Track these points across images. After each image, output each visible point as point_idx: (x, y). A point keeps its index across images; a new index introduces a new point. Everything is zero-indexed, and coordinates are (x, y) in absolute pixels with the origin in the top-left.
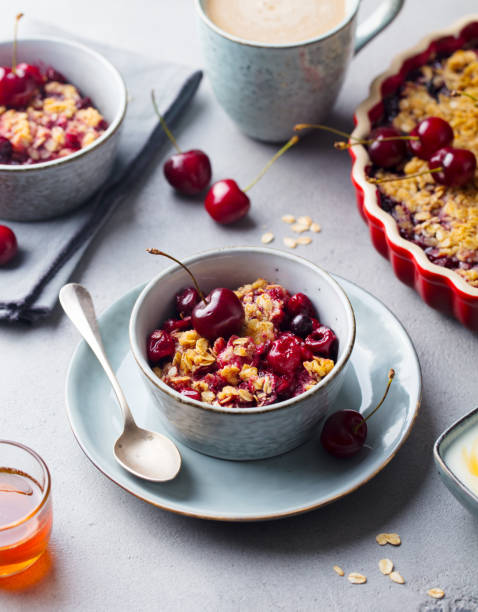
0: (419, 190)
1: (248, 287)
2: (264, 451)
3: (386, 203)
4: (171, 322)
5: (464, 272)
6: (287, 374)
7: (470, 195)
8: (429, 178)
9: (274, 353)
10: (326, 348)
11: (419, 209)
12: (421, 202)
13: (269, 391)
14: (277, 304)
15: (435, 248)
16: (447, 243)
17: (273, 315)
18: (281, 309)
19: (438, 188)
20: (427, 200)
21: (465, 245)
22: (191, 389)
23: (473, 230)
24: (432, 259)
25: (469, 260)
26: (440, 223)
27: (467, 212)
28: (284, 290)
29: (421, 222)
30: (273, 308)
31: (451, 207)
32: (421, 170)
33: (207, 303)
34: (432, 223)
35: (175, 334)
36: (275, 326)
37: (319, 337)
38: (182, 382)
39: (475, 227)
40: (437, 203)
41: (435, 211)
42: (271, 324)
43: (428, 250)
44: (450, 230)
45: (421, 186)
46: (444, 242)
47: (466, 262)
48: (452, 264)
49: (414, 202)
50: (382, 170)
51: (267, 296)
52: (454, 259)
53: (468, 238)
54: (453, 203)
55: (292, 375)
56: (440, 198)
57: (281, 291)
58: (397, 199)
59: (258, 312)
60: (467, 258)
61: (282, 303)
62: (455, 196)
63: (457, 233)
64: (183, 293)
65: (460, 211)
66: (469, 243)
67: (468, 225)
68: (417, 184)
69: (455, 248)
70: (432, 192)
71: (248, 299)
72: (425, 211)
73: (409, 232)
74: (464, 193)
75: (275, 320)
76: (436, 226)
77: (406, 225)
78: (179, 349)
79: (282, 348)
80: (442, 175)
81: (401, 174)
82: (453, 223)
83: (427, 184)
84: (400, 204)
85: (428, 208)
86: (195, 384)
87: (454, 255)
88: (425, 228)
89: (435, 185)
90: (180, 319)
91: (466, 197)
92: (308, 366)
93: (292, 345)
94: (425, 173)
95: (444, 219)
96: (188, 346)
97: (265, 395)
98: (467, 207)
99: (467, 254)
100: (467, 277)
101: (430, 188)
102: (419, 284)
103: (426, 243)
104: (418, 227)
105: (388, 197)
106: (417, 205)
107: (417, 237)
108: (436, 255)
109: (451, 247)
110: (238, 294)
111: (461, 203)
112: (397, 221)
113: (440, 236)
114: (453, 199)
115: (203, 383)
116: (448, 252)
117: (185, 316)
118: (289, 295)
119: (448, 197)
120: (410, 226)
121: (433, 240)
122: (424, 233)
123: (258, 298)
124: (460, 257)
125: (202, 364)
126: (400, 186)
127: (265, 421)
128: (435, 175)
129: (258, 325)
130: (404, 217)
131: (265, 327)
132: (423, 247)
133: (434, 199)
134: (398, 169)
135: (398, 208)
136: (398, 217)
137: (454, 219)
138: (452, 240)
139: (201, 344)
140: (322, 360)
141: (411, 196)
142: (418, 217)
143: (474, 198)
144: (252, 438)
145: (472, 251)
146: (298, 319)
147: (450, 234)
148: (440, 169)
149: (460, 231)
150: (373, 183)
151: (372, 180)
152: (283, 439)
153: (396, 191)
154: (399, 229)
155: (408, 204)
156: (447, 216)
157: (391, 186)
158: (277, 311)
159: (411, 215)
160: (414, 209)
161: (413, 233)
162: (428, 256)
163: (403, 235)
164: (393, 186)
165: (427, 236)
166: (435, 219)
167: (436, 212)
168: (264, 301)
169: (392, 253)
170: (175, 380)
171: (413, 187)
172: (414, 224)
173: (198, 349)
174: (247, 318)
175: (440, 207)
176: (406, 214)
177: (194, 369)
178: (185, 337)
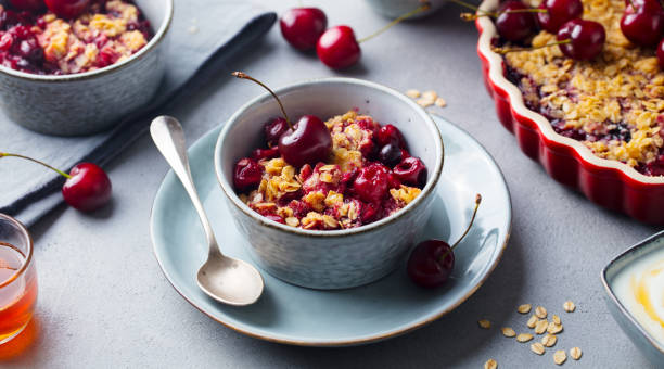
0: (546, 63)
1: (338, 119)
2: (349, 279)
3: (511, 74)
4: (259, 151)
5: (590, 144)
6: (374, 202)
7: (599, 69)
8: (557, 51)
9: (360, 181)
10: (415, 177)
11: (546, 82)
12: (547, 75)
13: (354, 218)
14: (366, 134)
15: (561, 120)
16: (574, 115)
17: (362, 143)
18: (370, 138)
19: (566, 61)
20: (554, 72)
21: (593, 117)
22: (275, 215)
23: (600, 102)
24: (559, 132)
25: (596, 133)
26: (568, 95)
27: (595, 85)
28: (374, 122)
29: (547, 94)
30: (362, 138)
31: (580, 80)
32: (549, 43)
33: (294, 130)
34: (558, 95)
35: (262, 162)
36: (363, 156)
38: (267, 208)
39: (603, 100)
40: (564, 76)
41: (562, 83)
42: (359, 153)
43: (554, 122)
44: (577, 103)
45: (548, 59)
46: (570, 114)
47: (593, 134)
48: (578, 135)
49: (541, 74)
50: (509, 43)
51: (356, 126)
52: (581, 132)
53: (596, 111)
54: (581, 77)
55: (378, 203)
56: (567, 71)
57: (371, 122)
58: (524, 72)
59: (347, 142)
60: (593, 130)
61: (371, 133)
62: (583, 70)
63: (584, 105)
64: (272, 123)
65: (588, 83)
66: (597, 115)
67: (596, 97)
68: (544, 57)
69: (581, 121)
70: (560, 66)
71: (337, 129)
72: (553, 83)
73: (535, 104)
74: (592, 67)
75: (363, 149)
76: (563, 98)
77: (532, 97)
78: (266, 177)
79: (368, 176)
80: (570, 48)
81: (529, 46)
82: (580, 95)
83: (555, 58)
84: (527, 76)
85: (555, 81)
86: (280, 210)
87: (581, 127)
88: (552, 100)
89: (563, 59)
90: (268, 148)
91: (595, 70)
92: (395, 193)
93: (379, 172)
94: (553, 44)
95: (571, 92)
96: (275, 173)
97: (349, 221)
98: (596, 80)
99: (594, 126)
100: (594, 149)
101: (559, 61)
102: (544, 157)
103: (552, 115)
104: (544, 99)
105: (515, 70)
106: (544, 78)
107: (543, 110)
108: (562, 127)
109: (577, 119)
110: (328, 124)
111: (590, 75)
112: (523, 94)
113: (566, 108)
114: (581, 72)
115: (288, 210)
116: (575, 123)
117: (273, 145)
118: (379, 126)
119: (577, 70)
120: (536, 98)
121: (559, 111)
122: (550, 105)
123: (346, 129)
124: (586, 129)
125: (287, 191)
126: (528, 59)
127: (348, 244)
128: (563, 48)
129: (345, 154)
130: (530, 90)
131: (354, 156)
132: (550, 119)
133: (562, 72)
134: (527, 42)
135: (524, 80)
136: (525, 89)
137: (582, 91)
138: (579, 112)
139: (287, 171)
140: (410, 189)
141: (538, 69)
142: (544, 89)
143: (603, 71)
144: (334, 264)
145: (600, 124)
146: (386, 149)
147: (577, 106)
148: (568, 41)
149: (587, 103)
150: (497, 52)
151: (497, 49)
153: (523, 64)
154: (525, 101)
155: (535, 77)
156: (574, 88)
157: (517, 58)
158: (366, 141)
159: (538, 89)
160: (541, 82)
161: (539, 105)
162: (554, 128)
163: (528, 107)
164: (520, 59)
165: (554, 107)
166: (562, 91)
167: (563, 85)
168: (353, 131)
169: (517, 126)
170: (259, 205)
171: (540, 60)
172: (540, 97)
173: (283, 175)
174: (335, 147)
175: (568, 80)
176: (533, 86)
177: (279, 195)
178: (272, 164)
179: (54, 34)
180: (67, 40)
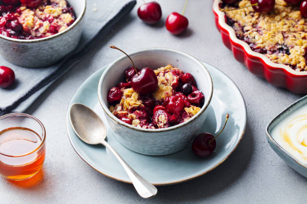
0: (246, 15)
1: (162, 69)
3: (230, 21)
4: (121, 83)
5: (269, 56)
6: (176, 114)
7: (272, 17)
8: (251, 9)
9: (171, 103)
10: (198, 101)
11: (246, 24)
12: (247, 21)
13: (165, 123)
14: (176, 78)
15: (254, 44)
16: (261, 41)
17: (173, 83)
18: (177, 80)
19: (256, 14)
20: (250, 20)
21: (270, 42)
22: (126, 118)
23: (273, 34)
24: (253, 50)
25: (272, 50)
26: (257, 31)
27: (270, 26)
29: (247, 31)
30: (173, 80)
31: (263, 23)
32: (247, 5)
33: (139, 75)
34: (253, 31)
35: (122, 90)
36: (173, 89)
37: (195, 95)
38: (123, 114)
39: (275, 33)
40: (255, 21)
41: (254, 25)
42: (171, 88)
43: (251, 45)
44: (262, 35)
45: (247, 13)
46: (259, 41)
47: (270, 51)
48: (263, 52)
49: (243, 21)
50: (227, 5)
51: (171, 73)
52: (264, 49)
53: (272, 39)
54: (263, 21)
55: (178, 114)
56: (257, 19)
57: (179, 71)
58: (235, 20)
59: (166, 81)
60: (270, 49)
61: (178, 77)
62: (264, 18)
63: (266, 36)
64: (129, 69)
65: (268, 25)
66: (272, 41)
67: (271, 32)
68: (245, 12)
69: (264, 44)
70: (253, 16)
71: (161, 74)
72: (249, 25)
73: (241, 36)
74: (269, 16)
75: (173, 86)
76: (255, 33)
77: (240, 32)
78: (124, 97)
79: (174, 100)
80: (258, 7)
81: (237, 7)
82: (263, 31)
83: (250, 12)
84: (237, 22)
85: (251, 24)
86: (129, 115)
87: (264, 47)
88: (249, 34)
89: (254, 12)
90: (126, 82)
91: (270, 18)
92: (187, 109)
93: (179, 99)
94: (249, 6)
95: (259, 29)
96: (128, 96)
97: (162, 124)
98: (271, 23)
99: (271, 46)
100: (271, 58)
101: (252, 14)
102: (246, 62)
103: (250, 41)
104: (246, 33)
105: (231, 19)
106: (245, 22)
107: (245, 39)
108: (255, 47)
109: (262, 43)
110: (156, 72)
111: (268, 21)
112: (235, 31)
113: (257, 38)
114: (264, 19)
115: (133, 115)
116: (261, 46)
117: (129, 81)
118: (183, 73)
119: (261, 18)
120: (242, 33)
121: (253, 39)
122: (249, 36)
123: (166, 74)
124: (267, 48)
125: (134, 106)
126: (237, 13)
127: (161, 136)
128: (254, 7)
129: (164, 87)
130: (239, 29)
131: (168, 89)
132: (249, 43)
133: (254, 19)
134: (236, 4)
135: (235, 24)
136: (236, 29)
137: (264, 29)
138: (263, 40)
139: (135, 95)
141: (242, 18)
142: (245, 29)
143: (274, 18)
144: (155, 144)
145: (273, 45)
146: (185, 86)
147: (262, 37)
148: (256, 4)
149: (267, 35)
150: (223, 11)
151: (222, 10)
152: (172, 146)
153: (235, 16)
154: (236, 34)
155: (241, 22)
156: (260, 28)
157: (232, 13)
158: (175, 81)
159: (242, 28)
160: (243, 25)
161: (243, 36)
162: (251, 48)
163: (238, 37)
164: (233, 13)
165: (251, 38)
166: (254, 29)
167: (255, 26)
168: (169, 76)
169: (233, 46)
170: (119, 112)
171: (243, 14)
172: (244, 32)
173: (132, 97)
174: (159, 84)
175: (257, 23)
176: (240, 27)
177: (130, 108)
178: (127, 91)
179: (26, 17)
180: (34, 20)
